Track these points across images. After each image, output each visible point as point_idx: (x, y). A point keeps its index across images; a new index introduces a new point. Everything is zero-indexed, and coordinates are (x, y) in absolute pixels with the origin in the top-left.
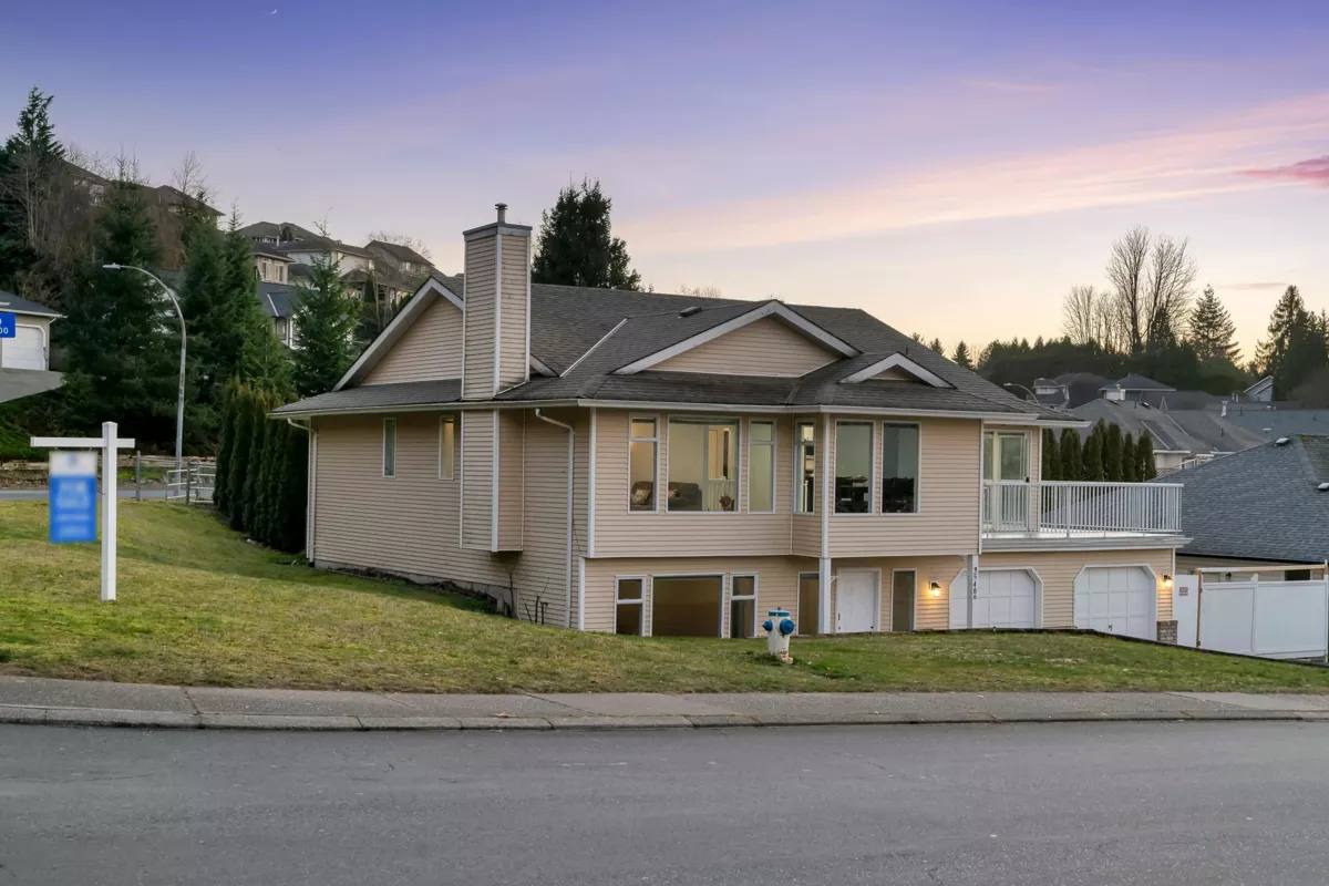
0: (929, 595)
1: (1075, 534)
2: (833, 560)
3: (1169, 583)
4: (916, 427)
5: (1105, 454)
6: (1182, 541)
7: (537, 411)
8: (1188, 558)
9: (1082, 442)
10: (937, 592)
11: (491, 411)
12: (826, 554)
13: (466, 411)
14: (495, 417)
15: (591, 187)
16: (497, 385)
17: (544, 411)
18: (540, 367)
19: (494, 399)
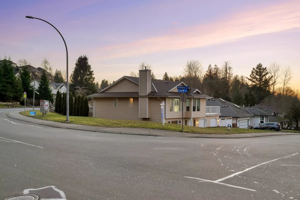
0: (197, 123)
1: (211, 114)
2: (193, 118)
3: (219, 120)
4: (200, 99)
6: (220, 114)
7: (158, 98)
8: (220, 117)
10: (198, 122)
11: (147, 97)
12: (192, 117)
13: (140, 97)
14: (147, 98)
15: (85, 56)
16: (147, 93)
17: (159, 97)
18: (152, 91)
19: (147, 95)
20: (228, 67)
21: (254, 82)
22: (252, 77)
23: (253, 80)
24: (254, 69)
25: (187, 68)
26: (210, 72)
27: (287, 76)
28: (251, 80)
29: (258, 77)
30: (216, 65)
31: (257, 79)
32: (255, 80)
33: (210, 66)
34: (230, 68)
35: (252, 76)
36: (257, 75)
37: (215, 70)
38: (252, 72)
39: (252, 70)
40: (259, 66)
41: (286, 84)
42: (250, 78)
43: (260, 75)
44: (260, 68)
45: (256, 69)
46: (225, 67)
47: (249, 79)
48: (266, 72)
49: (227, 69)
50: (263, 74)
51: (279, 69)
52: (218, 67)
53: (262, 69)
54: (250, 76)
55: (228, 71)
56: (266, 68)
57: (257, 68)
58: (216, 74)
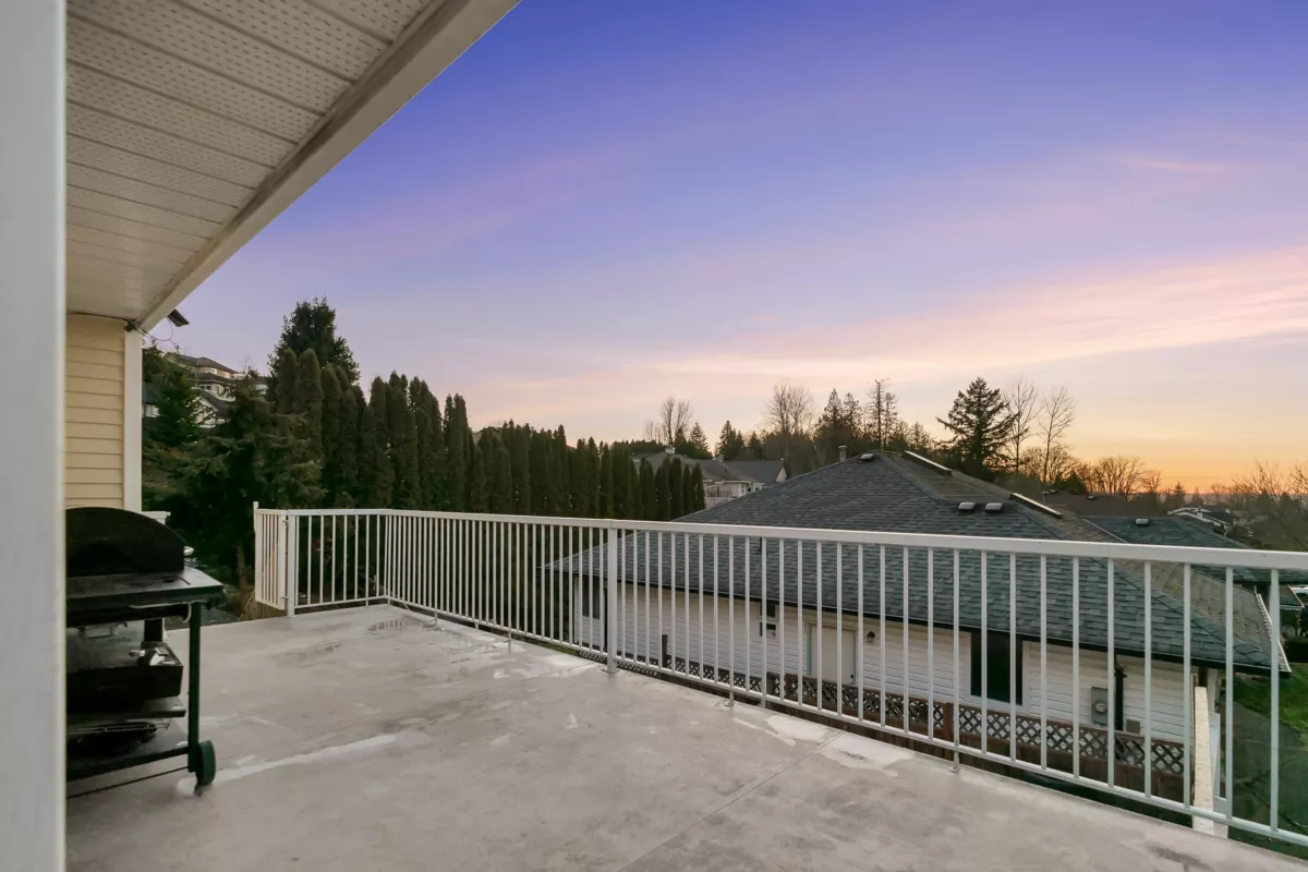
5: (671, 479)
9: (655, 471)
15: (320, 302)
20: (883, 395)
21: (961, 431)
22: (955, 419)
23: (959, 427)
24: (961, 395)
25: (774, 405)
26: (835, 410)
27: (1056, 415)
28: (951, 427)
29: (972, 417)
30: (849, 395)
31: (970, 423)
32: (963, 426)
33: (834, 393)
34: (889, 397)
35: (955, 414)
36: (968, 411)
37: (848, 407)
38: (957, 405)
39: (957, 397)
40: (977, 387)
41: (1056, 438)
42: (948, 421)
43: (978, 413)
44: (980, 393)
45: (966, 395)
46: (876, 395)
47: (946, 425)
48: (999, 402)
49: (882, 400)
50: (990, 409)
51: (1034, 393)
52: (855, 400)
53: (985, 396)
54: (950, 416)
55: (884, 405)
56: (996, 392)
57: (971, 392)
58: (850, 418)
